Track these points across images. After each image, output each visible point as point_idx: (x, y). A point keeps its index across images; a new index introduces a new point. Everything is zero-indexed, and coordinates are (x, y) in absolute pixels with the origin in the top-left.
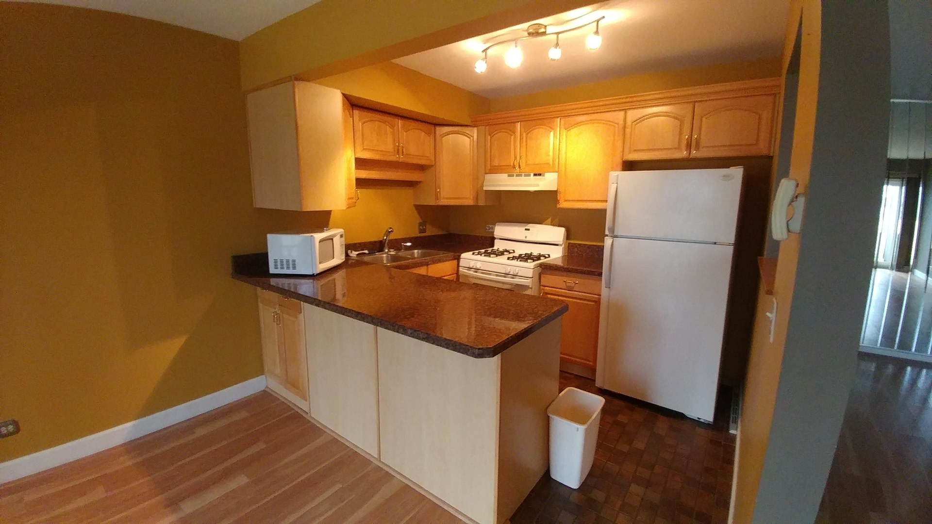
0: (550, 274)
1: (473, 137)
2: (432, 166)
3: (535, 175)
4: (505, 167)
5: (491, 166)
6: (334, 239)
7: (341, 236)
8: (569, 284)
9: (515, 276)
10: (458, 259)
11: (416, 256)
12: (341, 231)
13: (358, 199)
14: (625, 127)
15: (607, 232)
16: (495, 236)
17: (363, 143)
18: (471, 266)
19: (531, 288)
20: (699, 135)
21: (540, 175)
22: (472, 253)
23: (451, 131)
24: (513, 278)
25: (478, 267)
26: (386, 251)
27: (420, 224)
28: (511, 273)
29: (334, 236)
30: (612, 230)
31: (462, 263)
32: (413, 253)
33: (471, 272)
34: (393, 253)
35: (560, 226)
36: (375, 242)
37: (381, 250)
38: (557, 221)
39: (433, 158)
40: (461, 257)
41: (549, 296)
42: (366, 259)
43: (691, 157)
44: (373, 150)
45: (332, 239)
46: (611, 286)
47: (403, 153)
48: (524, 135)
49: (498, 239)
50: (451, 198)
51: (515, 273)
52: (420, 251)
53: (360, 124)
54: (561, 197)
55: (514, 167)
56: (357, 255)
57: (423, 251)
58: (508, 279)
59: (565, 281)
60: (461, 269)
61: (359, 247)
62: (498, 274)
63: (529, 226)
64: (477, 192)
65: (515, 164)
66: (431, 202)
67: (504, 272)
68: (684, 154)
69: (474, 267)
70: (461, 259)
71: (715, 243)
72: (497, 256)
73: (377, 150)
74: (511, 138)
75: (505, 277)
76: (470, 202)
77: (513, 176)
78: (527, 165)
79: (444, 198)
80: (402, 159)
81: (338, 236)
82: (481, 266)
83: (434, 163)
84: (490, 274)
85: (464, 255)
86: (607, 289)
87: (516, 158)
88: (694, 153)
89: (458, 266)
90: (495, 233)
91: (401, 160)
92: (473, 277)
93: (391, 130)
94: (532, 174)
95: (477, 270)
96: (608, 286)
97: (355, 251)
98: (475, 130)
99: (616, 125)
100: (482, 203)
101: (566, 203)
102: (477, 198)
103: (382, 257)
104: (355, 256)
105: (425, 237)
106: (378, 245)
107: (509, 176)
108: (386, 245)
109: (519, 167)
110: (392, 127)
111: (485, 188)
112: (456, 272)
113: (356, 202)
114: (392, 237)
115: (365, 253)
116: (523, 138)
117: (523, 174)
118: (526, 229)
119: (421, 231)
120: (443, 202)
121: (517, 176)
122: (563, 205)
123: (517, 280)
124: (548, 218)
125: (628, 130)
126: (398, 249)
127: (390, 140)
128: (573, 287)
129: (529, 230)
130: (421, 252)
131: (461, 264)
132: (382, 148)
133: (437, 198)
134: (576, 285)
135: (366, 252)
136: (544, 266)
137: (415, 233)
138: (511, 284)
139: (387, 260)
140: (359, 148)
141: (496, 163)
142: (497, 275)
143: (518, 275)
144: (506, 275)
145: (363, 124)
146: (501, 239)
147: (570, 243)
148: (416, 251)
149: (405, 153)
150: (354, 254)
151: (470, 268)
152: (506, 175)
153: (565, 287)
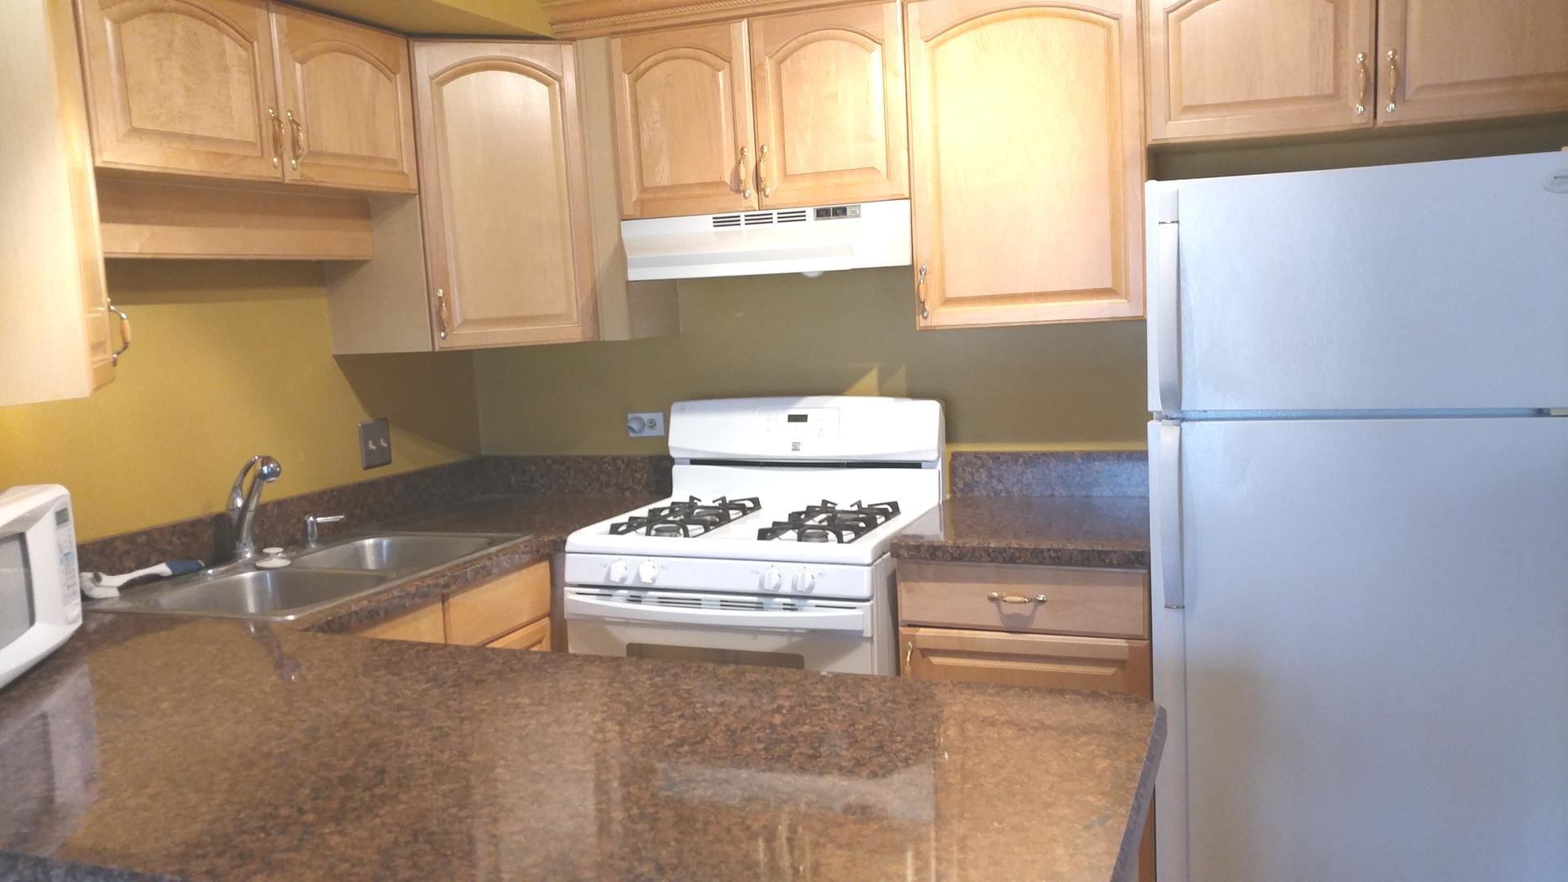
0: (937, 578)
1: (559, 80)
2: (404, 197)
3: (822, 213)
4: (699, 191)
5: (643, 189)
6: (30, 536)
7: (61, 517)
8: (1008, 609)
9: (799, 598)
10: (553, 554)
11: (371, 562)
12: (55, 494)
13: (126, 346)
14: (1141, 28)
15: (1154, 403)
16: (673, 454)
17: (127, 109)
18: (616, 578)
19: (871, 639)
20: (1402, 49)
21: (840, 212)
22: (606, 525)
23: (473, 61)
24: (792, 608)
25: (646, 579)
26: (249, 555)
27: (367, 433)
28: (786, 589)
29: (32, 518)
30: (1173, 394)
31: (575, 569)
32: (358, 555)
33: (618, 604)
34: (277, 559)
35: (914, 394)
36: (194, 523)
37: (224, 555)
38: (900, 379)
39: (407, 165)
40: (568, 548)
41: (936, 660)
42: (168, 600)
43: (1380, 122)
44: (174, 136)
45: (21, 538)
46: (1186, 603)
47: (295, 143)
48: (769, 65)
49: (682, 461)
50: (497, 321)
51: (802, 588)
52: (385, 542)
53: (108, 24)
54: (929, 290)
55: (738, 188)
56: (120, 589)
57: (399, 539)
58: (775, 616)
59: (992, 599)
60: (570, 595)
61: (128, 553)
62: (730, 598)
63: (801, 406)
64: (594, 289)
65: (743, 177)
66: (415, 340)
67: (755, 588)
68: (1356, 114)
69: (628, 583)
70: (568, 555)
71: (1540, 413)
72: (707, 530)
73: (191, 138)
74: (715, 78)
75: (759, 607)
76: (571, 331)
77: (734, 221)
78: (786, 175)
79: (466, 323)
80: (292, 171)
81: (49, 519)
82: (654, 572)
83: (414, 186)
84: (696, 603)
85: (577, 540)
86: (1175, 615)
87: (740, 153)
88: (1389, 111)
89: (556, 581)
90: (671, 443)
91: (290, 177)
92: (628, 623)
93: (244, 54)
94: (810, 213)
95: (638, 592)
96: (1177, 604)
97: (113, 572)
98: (568, 52)
99: (1113, 22)
100: (616, 329)
101: (944, 310)
102: (595, 314)
103: (239, 584)
104: (115, 593)
105: (391, 481)
106: (207, 536)
107: (718, 222)
108: (245, 533)
109: (759, 188)
110: (246, 39)
111: (634, 274)
112: (547, 608)
113: (115, 363)
114: (271, 492)
115: (157, 578)
116: (764, 78)
117: (775, 212)
118: (793, 418)
119: (375, 459)
120: (463, 337)
121: (752, 220)
122: (941, 317)
123: (811, 616)
124: (871, 369)
125: (1156, 39)
126: (294, 542)
127: (239, 95)
128: (1031, 618)
129: (803, 418)
130: (390, 545)
131: (570, 576)
132: (207, 124)
133: (439, 321)
134: (1041, 608)
135: (162, 569)
136: (909, 548)
137: (348, 470)
138: (790, 632)
139: (260, 594)
140: (109, 123)
141: (663, 175)
142: (725, 605)
143: (815, 592)
144: (764, 597)
145: (118, 23)
146: (694, 462)
147: (961, 454)
148: (369, 542)
149: (304, 151)
150: (110, 586)
151: (608, 589)
152: (709, 219)
153: (997, 623)
